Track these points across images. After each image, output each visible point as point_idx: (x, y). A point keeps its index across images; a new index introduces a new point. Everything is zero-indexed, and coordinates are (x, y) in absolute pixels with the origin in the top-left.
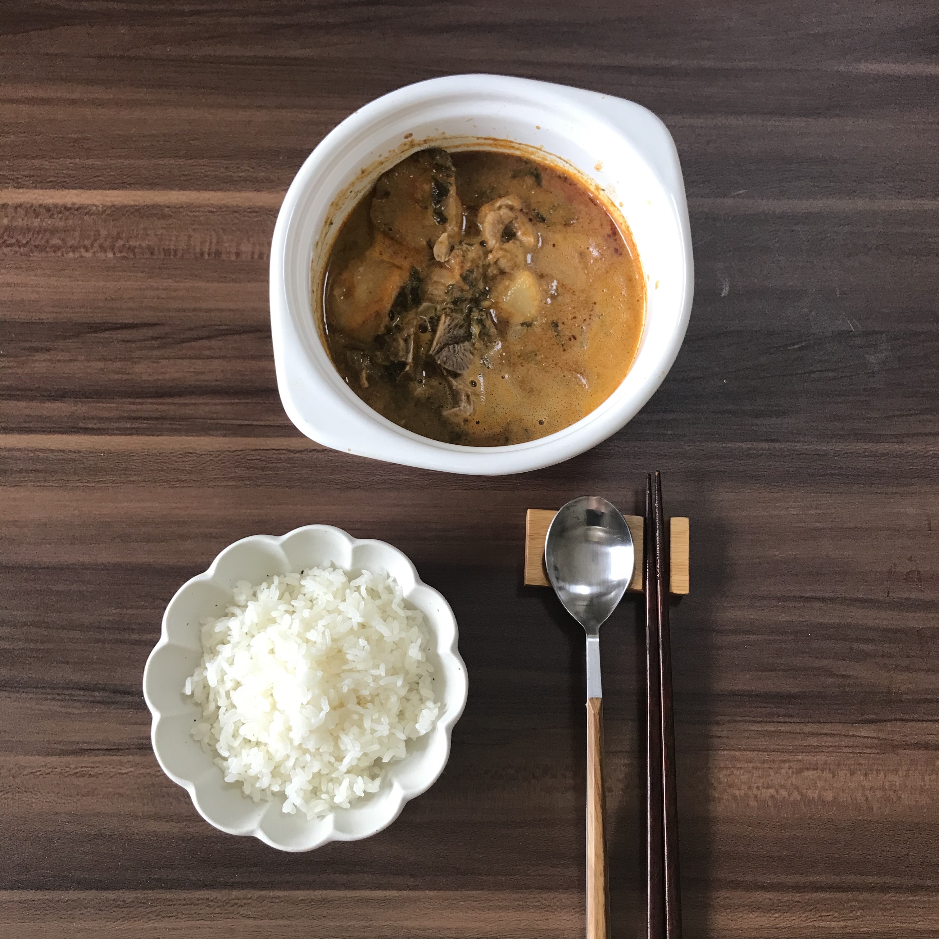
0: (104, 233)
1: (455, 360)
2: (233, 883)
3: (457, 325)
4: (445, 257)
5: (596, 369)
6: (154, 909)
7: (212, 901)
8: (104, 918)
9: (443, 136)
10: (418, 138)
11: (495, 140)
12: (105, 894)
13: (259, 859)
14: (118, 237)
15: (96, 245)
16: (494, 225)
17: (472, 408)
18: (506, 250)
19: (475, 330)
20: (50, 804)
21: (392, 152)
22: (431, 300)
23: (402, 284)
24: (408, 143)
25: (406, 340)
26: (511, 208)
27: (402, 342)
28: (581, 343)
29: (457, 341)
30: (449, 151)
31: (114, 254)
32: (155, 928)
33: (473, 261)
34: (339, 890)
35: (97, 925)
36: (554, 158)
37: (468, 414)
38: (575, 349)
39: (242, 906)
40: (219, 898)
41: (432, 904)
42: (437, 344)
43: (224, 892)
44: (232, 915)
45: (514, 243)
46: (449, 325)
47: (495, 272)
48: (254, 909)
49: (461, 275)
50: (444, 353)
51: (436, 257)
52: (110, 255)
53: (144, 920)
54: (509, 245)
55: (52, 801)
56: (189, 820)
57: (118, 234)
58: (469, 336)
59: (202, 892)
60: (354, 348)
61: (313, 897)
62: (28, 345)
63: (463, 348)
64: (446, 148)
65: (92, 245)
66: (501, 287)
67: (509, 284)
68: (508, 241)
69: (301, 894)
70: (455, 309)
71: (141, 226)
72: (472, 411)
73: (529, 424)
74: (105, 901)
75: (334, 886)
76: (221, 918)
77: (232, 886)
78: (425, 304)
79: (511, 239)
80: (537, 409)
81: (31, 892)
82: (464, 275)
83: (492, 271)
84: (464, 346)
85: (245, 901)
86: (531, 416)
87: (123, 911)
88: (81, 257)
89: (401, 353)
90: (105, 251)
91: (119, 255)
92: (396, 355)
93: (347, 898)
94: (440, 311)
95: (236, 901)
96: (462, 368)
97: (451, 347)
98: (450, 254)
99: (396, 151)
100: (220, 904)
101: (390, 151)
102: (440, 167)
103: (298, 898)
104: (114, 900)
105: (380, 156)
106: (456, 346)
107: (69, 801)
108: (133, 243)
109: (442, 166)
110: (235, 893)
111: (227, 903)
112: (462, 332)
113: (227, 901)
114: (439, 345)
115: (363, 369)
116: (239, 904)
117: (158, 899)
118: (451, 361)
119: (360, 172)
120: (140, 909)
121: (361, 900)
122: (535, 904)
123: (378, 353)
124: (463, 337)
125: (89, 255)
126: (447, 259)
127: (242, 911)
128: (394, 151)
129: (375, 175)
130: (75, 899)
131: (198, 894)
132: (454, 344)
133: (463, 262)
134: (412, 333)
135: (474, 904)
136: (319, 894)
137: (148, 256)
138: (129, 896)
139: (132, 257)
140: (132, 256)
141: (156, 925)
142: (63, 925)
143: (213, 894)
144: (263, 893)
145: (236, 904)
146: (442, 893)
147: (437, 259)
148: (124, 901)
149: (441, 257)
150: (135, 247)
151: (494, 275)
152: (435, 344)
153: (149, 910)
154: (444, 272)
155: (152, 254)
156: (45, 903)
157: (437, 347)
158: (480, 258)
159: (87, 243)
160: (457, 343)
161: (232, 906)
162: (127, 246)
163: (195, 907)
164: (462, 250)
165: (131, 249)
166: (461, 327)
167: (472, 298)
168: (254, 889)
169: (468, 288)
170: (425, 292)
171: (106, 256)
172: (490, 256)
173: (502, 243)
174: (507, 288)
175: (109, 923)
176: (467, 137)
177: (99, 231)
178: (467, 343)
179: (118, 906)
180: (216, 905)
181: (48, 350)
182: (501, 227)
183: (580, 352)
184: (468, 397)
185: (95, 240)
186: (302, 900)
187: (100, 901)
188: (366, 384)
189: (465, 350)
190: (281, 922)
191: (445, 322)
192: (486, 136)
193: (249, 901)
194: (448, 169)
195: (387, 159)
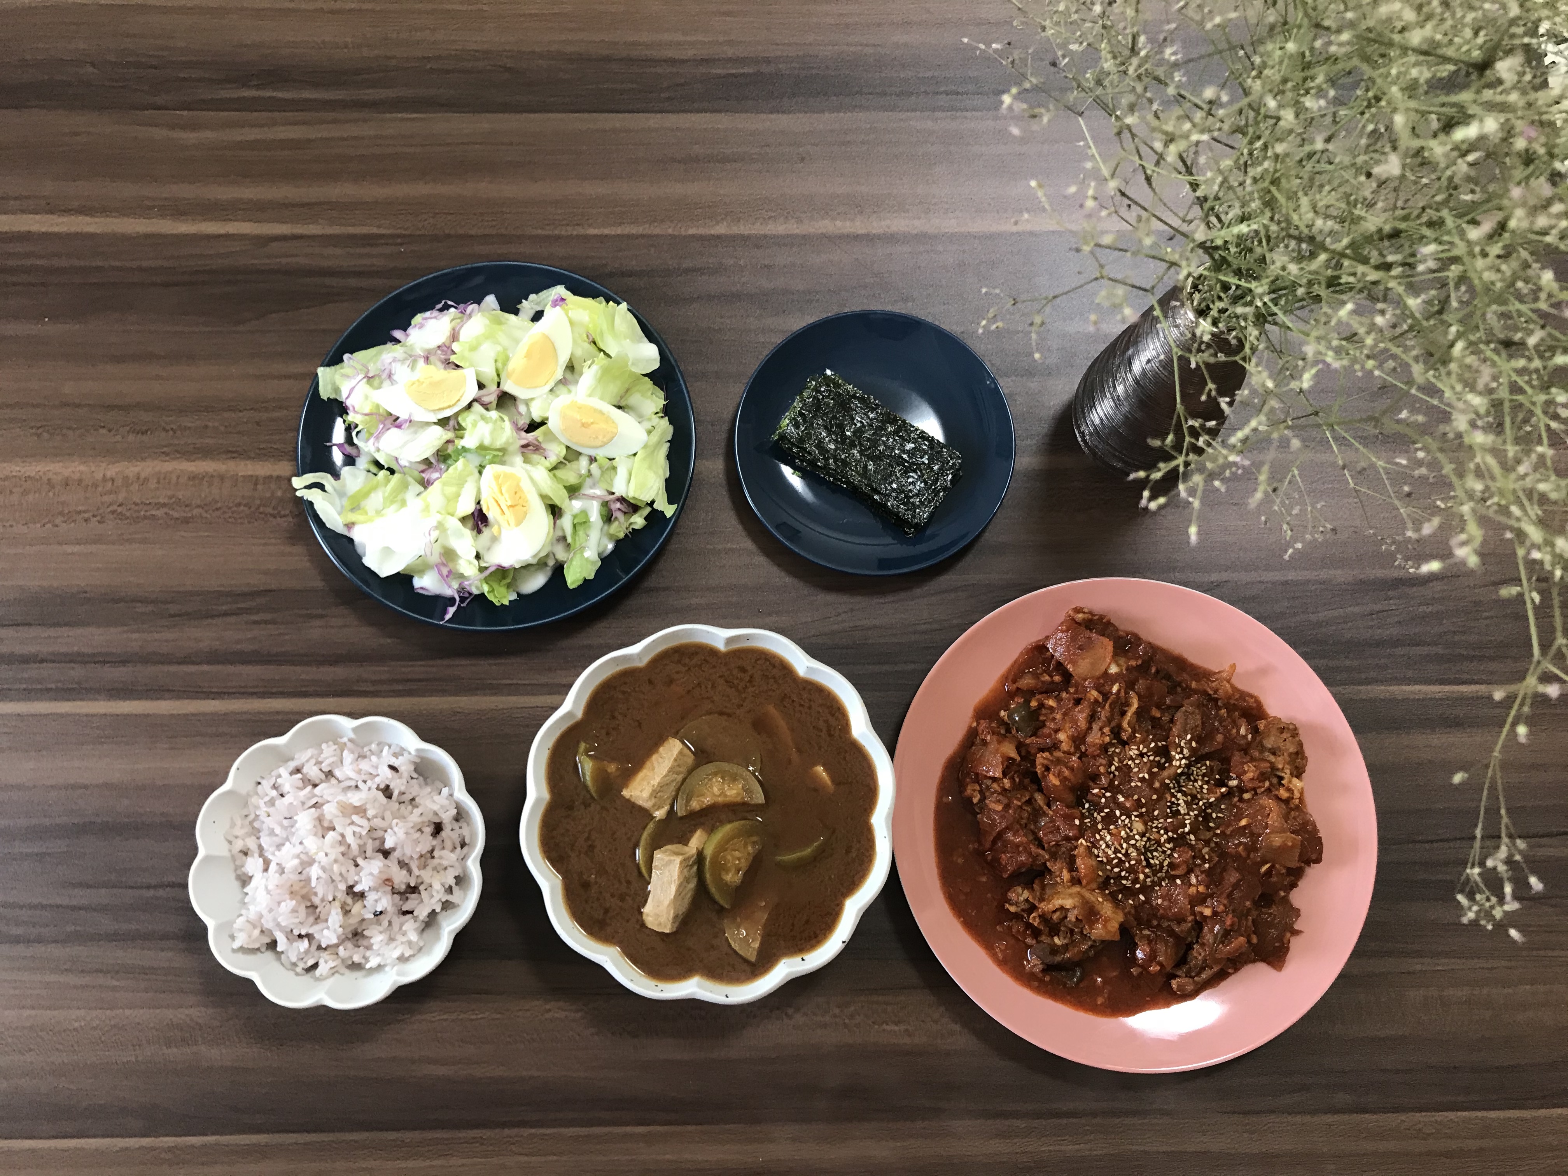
32: (433, 1166)
43: (497, 1131)
62: (304, 612)
77: (504, 1125)
110: (507, 1131)
143: (486, 1133)
144: (533, 1131)
168: (524, 1127)
181: (322, 616)
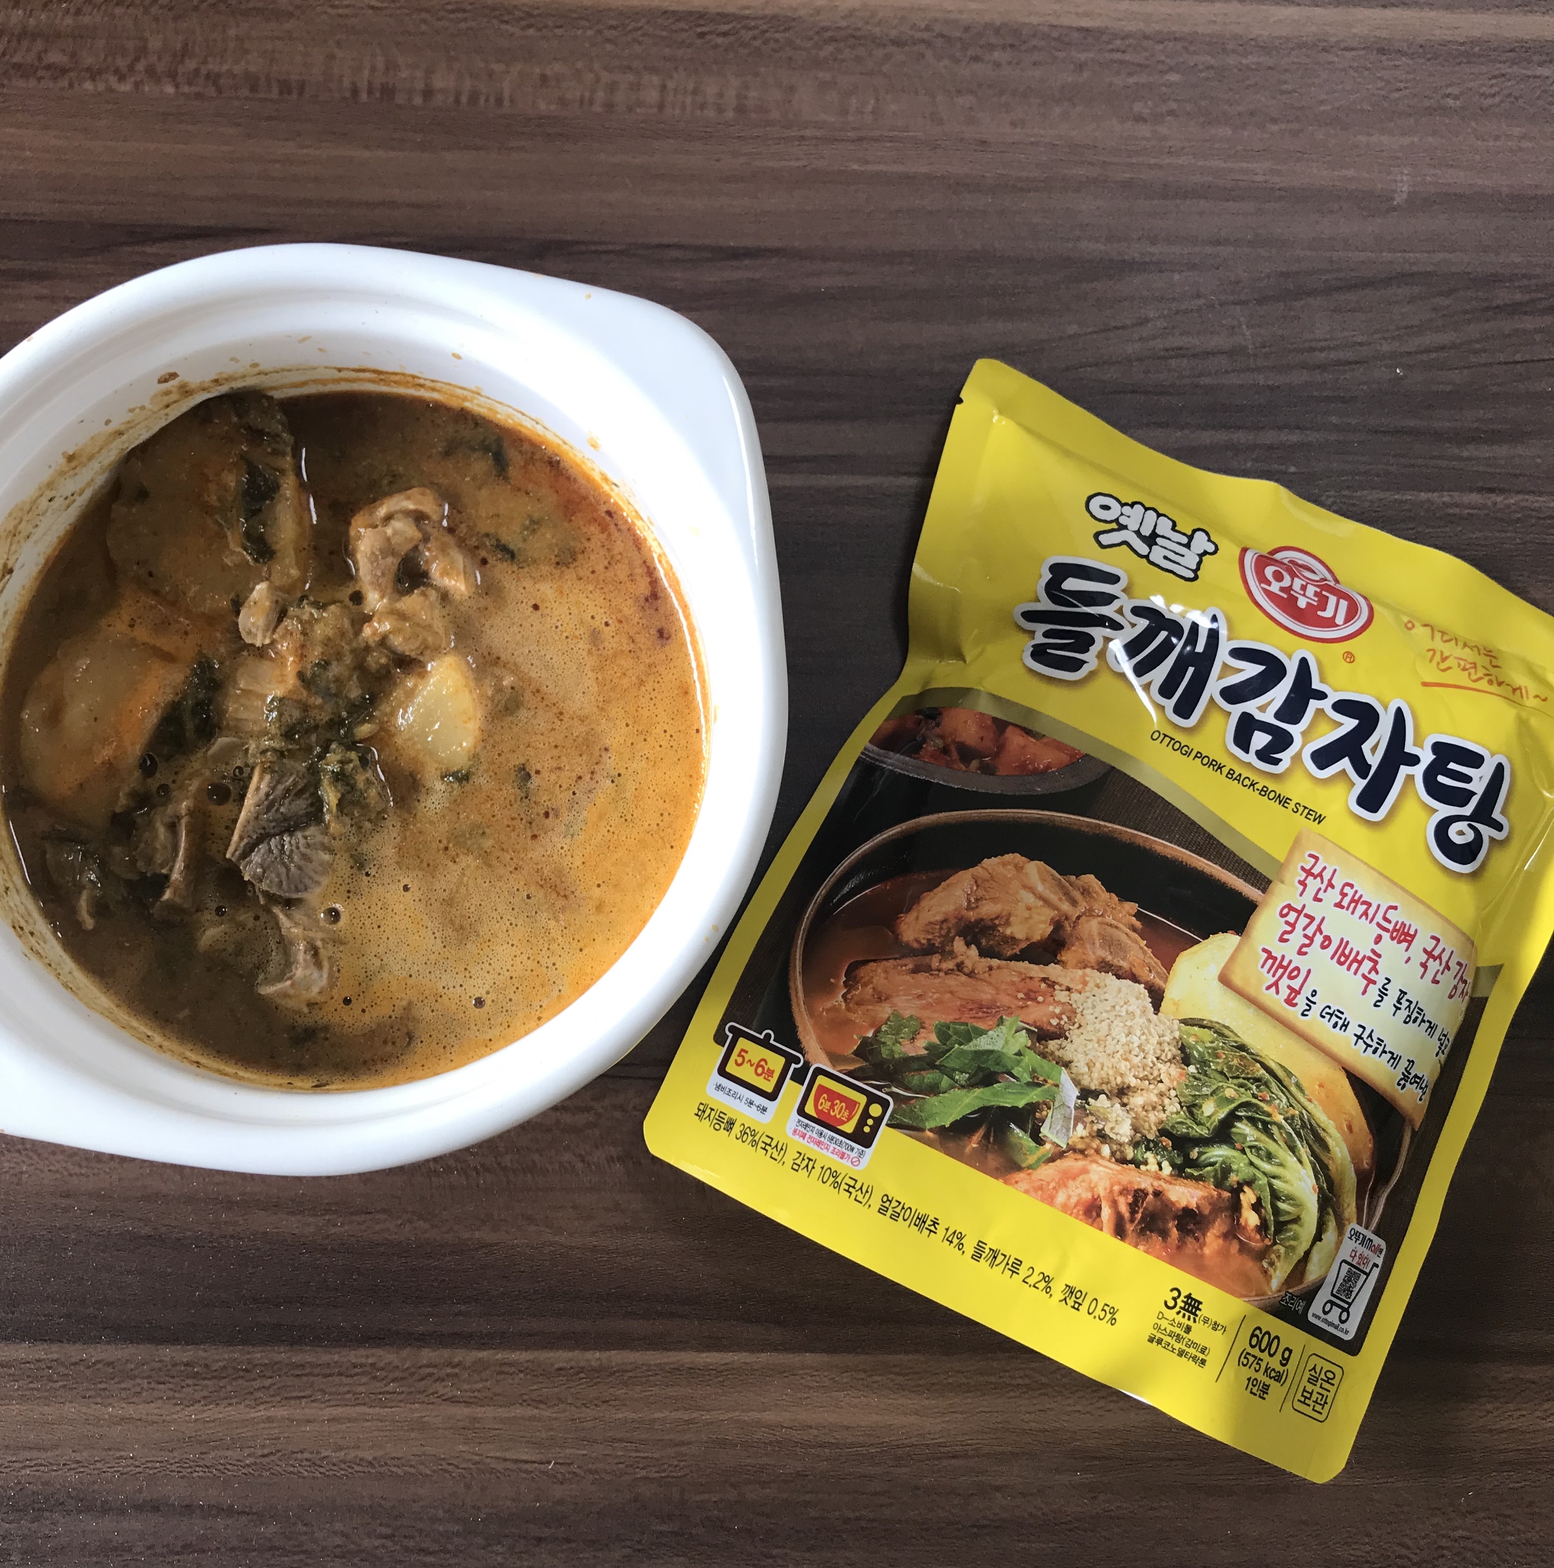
0: (155, 43)
1: (283, 870)
2: (423, 1334)
3: (288, 790)
4: (265, 637)
5: (597, 890)
6: (267, 1382)
7: (383, 1369)
8: (168, 1399)
9: (256, 370)
10: (192, 378)
11: (379, 372)
12: (168, 1353)
13: (475, 1289)
14: (185, 52)
15: (140, 66)
16: (373, 558)
17: (325, 976)
18: (402, 616)
19: (330, 796)
20: (58, 1176)
21: (137, 411)
22: (236, 730)
23: (170, 697)
24: (174, 390)
25: (173, 827)
26: (419, 517)
27: (162, 832)
28: (569, 826)
29: (290, 826)
30: (277, 395)
31: (177, 86)
33: (327, 642)
34: (633, 1348)
35: (156, 1411)
36: (510, 411)
37: (315, 990)
38: (555, 839)
39: (443, 1380)
40: (396, 1362)
41: (818, 1379)
42: (241, 838)
44: (422, 1397)
45: (424, 594)
46: (267, 795)
47: (383, 661)
48: (466, 1387)
49: (301, 675)
50: (256, 857)
51: (243, 635)
52: (170, 89)
53: (247, 1402)
54: (412, 602)
55: (61, 1170)
56: (335, 1212)
57: (185, 46)
58: (315, 813)
59: (362, 1352)
60: (67, 839)
61: (582, 1364)
63: (302, 841)
64: (272, 388)
65: (131, 68)
66: (398, 694)
67: (416, 686)
68: (409, 591)
69: (561, 1357)
70: (289, 750)
71: (232, 32)
72: (324, 982)
73: (454, 1007)
74: (170, 1367)
75: (624, 1342)
76: (401, 1401)
78: (222, 741)
79: (418, 587)
80: (473, 972)
81: (23, 1345)
82: (309, 674)
83: (377, 660)
84: (305, 838)
85: (449, 1370)
86: (458, 987)
87: (207, 1386)
88: (111, 90)
89: (159, 859)
90: (158, 81)
91: (186, 89)
92: (150, 861)
93: (650, 1365)
94: (254, 756)
95: (430, 1370)
96: (301, 886)
97: (273, 842)
98: (274, 631)
99: (148, 406)
100: (397, 1374)
101: (131, 410)
102: (256, 435)
103: (552, 1365)
104: (187, 1364)
105: (108, 422)
106: (286, 838)
107: (96, 1171)
108: (213, 66)
109: (261, 433)
111: (412, 1374)
112: (301, 805)
113: (413, 1370)
114: (246, 841)
115: (84, 887)
116: (436, 1377)
117: (276, 1363)
118: (273, 875)
119: (62, 461)
120: (240, 1381)
121: (677, 1370)
122: (1020, 1381)
123: (117, 850)
124: (307, 814)
125: (126, 87)
126: (267, 641)
127: (440, 1388)
128: (143, 408)
129: (112, 455)
130: (111, 1360)
131: (356, 1356)
132: (281, 834)
133: (303, 646)
134: (183, 812)
135: (900, 1379)
136: (594, 1357)
137: (245, 92)
138: (218, 1356)
139: (214, 95)
140: (211, 91)
141: (272, 1412)
142: (89, 1411)
145: (431, 1375)
146: (837, 1359)
147: (248, 641)
148: (206, 1366)
149: (256, 635)
150: (219, 75)
151: (382, 666)
152: (235, 837)
153: (256, 1384)
154: (266, 666)
155: (254, 89)
156: (49, 1368)
157: (242, 844)
158: (343, 634)
159: (122, 63)
160: (290, 831)
161: (422, 1379)
162: (204, 72)
163: (349, 1380)
164: (301, 622)
165: (213, 78)
166: (300, 793)
167: (331, 720)
169: (319, 701)
170: (222, 713)
171: (161, 92)
172: (367, 631)
173: (396, 596)
174: (411, 694)
175: (178, 1408)
176: (315, 369)
177: (146, 40)
178: (312, 830)
179: (195, 1376)
180: (391, 1376)
182: (391, 562)
183: (566, 848)
184: (315, 952)
185: (137, 59)
186: (560, 1369)
187: (160, 1365)
188: (89, 923)
189: (308, 846)
190: (518, 1411)
191: (258, 789)
192: (356, 366)
193: (456, 1370)
194: (275, 437)
195: (130, 425)
